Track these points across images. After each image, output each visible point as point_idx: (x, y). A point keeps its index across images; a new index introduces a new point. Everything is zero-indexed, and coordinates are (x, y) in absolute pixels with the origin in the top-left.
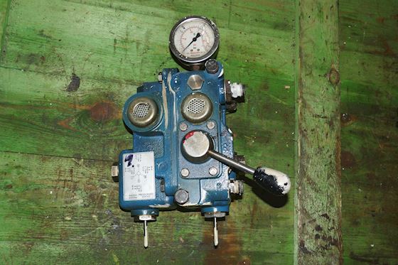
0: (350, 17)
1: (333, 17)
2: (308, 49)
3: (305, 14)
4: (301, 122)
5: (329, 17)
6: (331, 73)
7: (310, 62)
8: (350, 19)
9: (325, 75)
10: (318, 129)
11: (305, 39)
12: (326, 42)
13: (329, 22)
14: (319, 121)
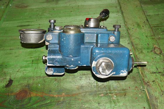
0: (158, 25)
1: (147, 25)
2: (136, 41)
3: (130, 28)
4: (143, 78)
5: (144, 26)
6: (154, 49)
7: (140, 47)
8: (158, 26)
9: (151, 51)
10: (157, 80)
11: (133, 38)
12: (147, 37)
13: (145, 28)
14: (156, 75)
